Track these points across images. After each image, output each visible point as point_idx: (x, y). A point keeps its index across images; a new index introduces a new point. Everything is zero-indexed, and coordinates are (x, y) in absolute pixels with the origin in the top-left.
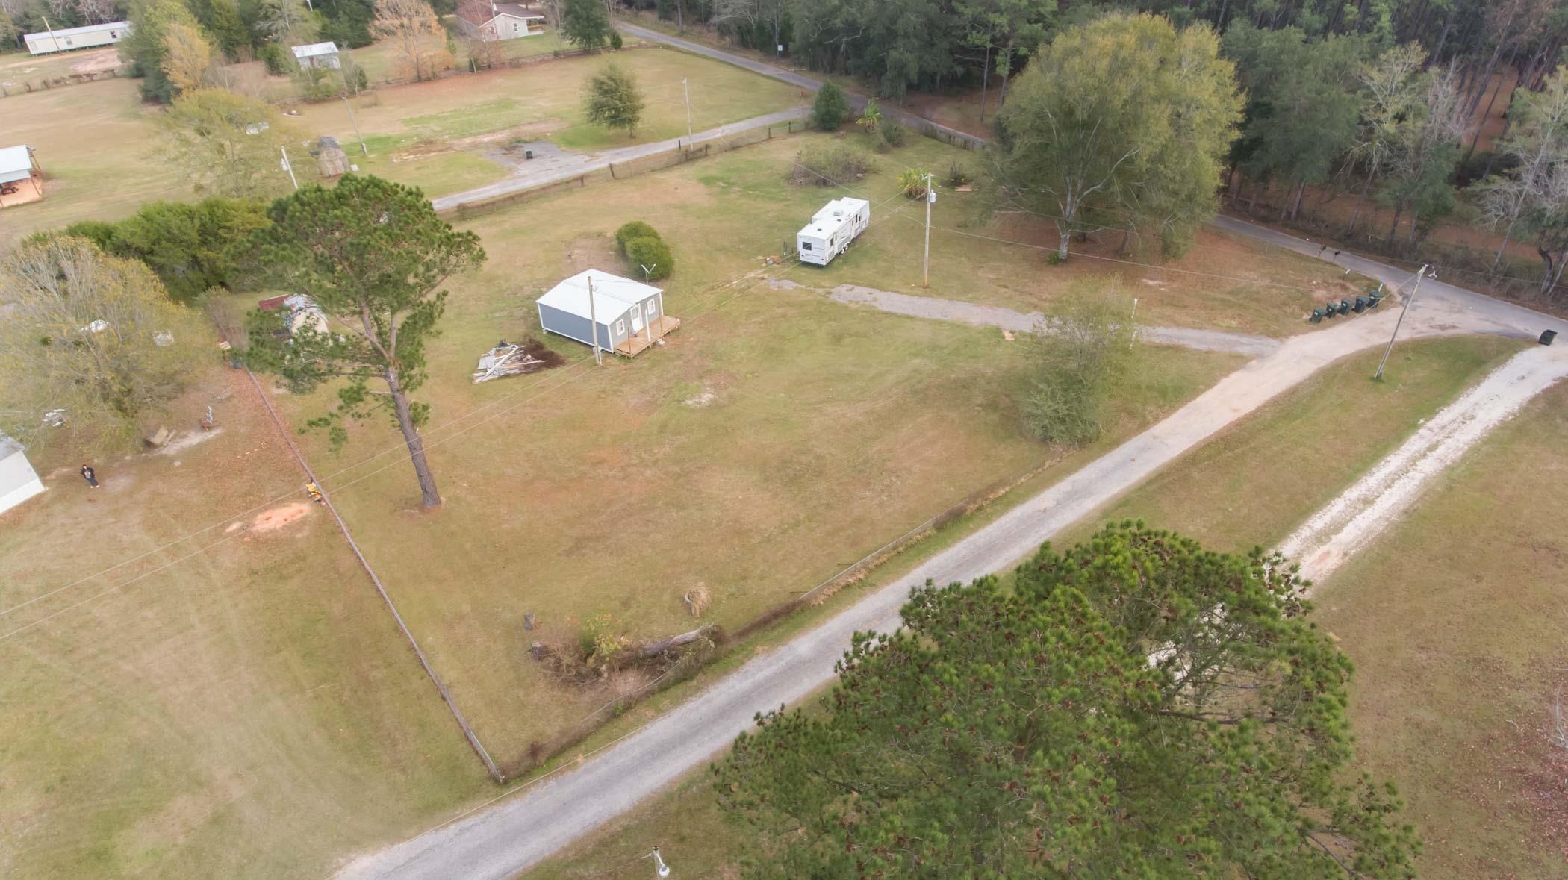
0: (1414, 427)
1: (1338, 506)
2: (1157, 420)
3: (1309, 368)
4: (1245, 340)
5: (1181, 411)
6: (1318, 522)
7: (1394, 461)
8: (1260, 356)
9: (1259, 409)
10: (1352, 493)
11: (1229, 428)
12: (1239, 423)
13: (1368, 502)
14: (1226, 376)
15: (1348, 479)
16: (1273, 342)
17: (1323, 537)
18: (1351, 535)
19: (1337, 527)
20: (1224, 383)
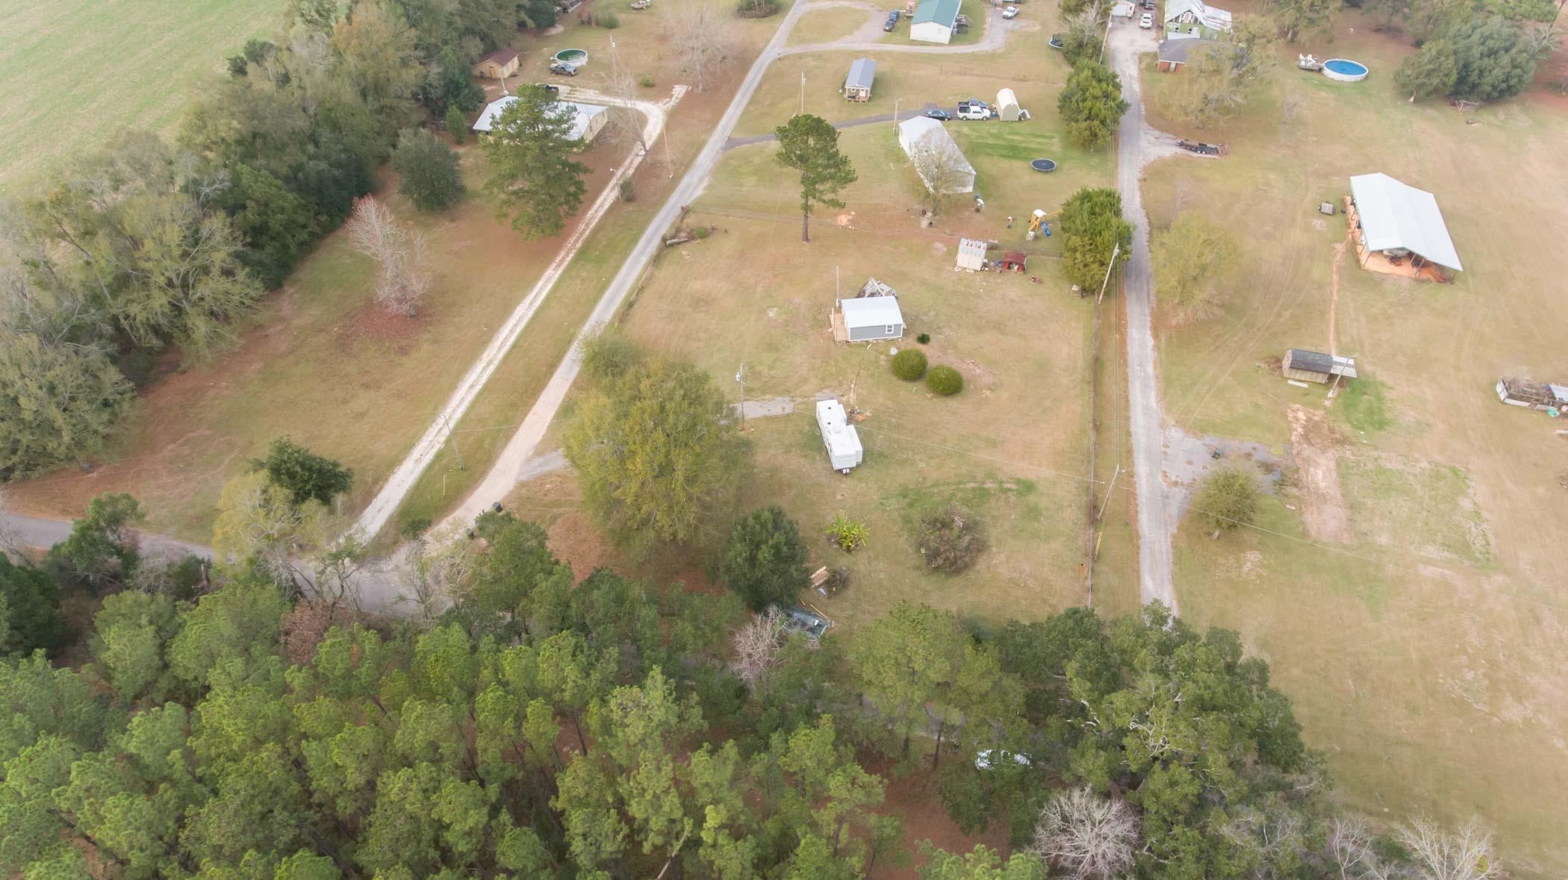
0: (448, 441)
1: (484, 380)
2: (570, 390)
3: (500, 465)
4: (539, 470)
5: (560, 401)
6: (492, 368)
7: (458, 415)
8: (528, 460)
9: (523, 420)
10: (479, 387)
11: (536, 400)
12: (533, 405)
13: (472, 387)
14: (544, 435)
15: (481, 393)
16: (523, 478)
17: (490, 362)
18: (479, 368)
19: (485, 369)
20: (543, 432)
